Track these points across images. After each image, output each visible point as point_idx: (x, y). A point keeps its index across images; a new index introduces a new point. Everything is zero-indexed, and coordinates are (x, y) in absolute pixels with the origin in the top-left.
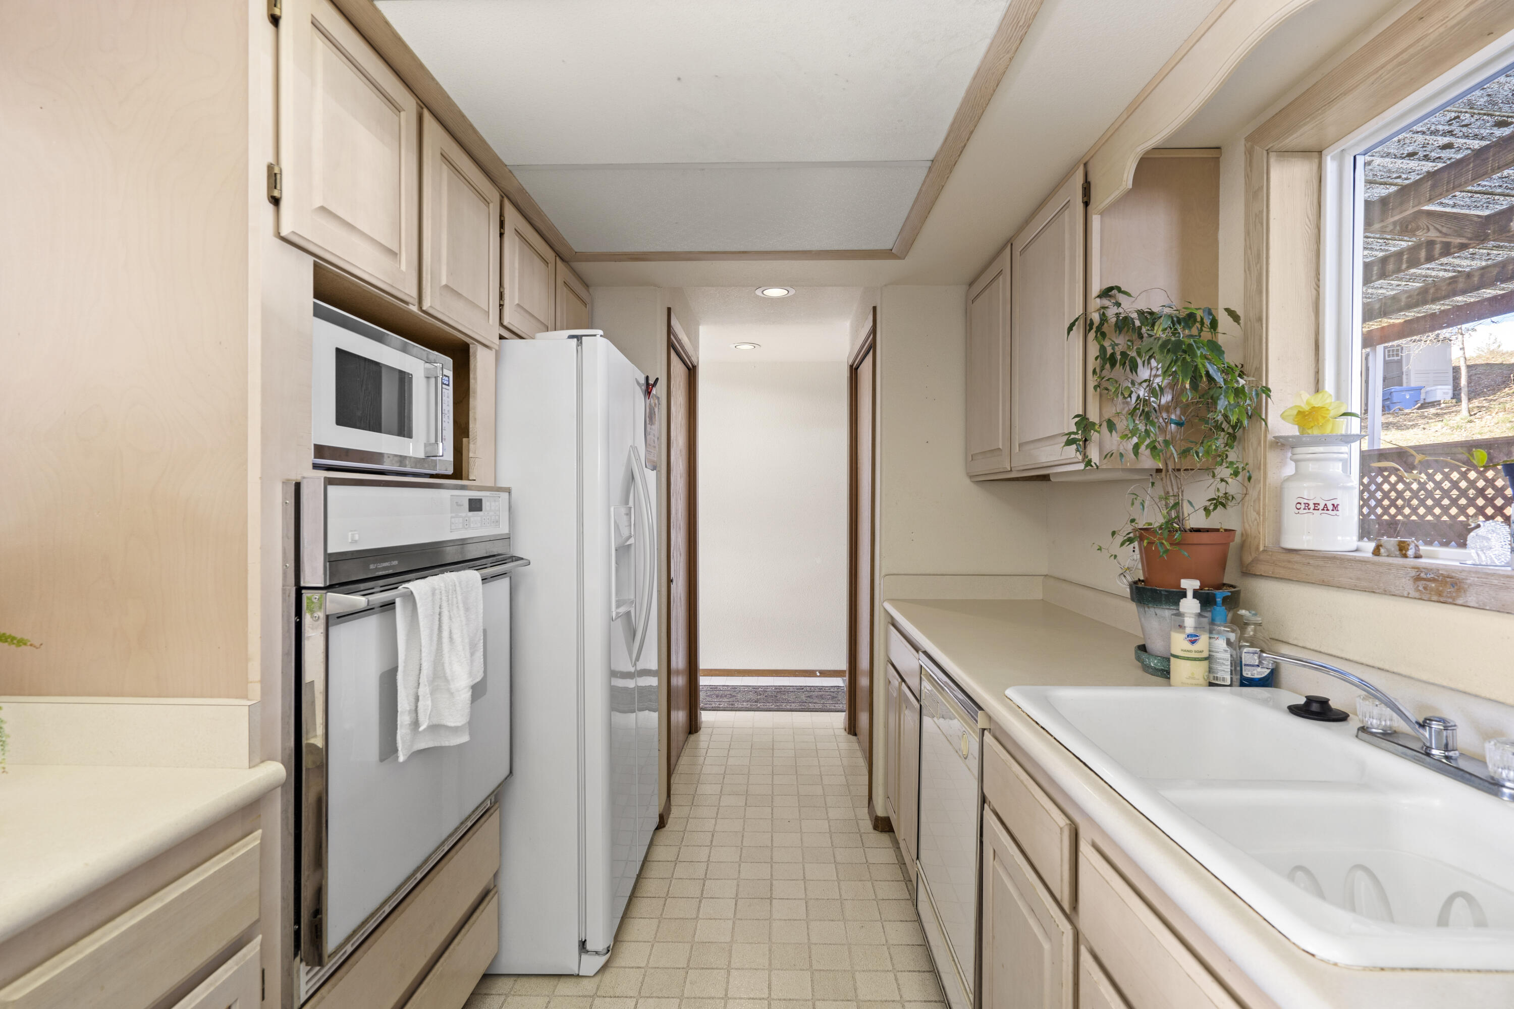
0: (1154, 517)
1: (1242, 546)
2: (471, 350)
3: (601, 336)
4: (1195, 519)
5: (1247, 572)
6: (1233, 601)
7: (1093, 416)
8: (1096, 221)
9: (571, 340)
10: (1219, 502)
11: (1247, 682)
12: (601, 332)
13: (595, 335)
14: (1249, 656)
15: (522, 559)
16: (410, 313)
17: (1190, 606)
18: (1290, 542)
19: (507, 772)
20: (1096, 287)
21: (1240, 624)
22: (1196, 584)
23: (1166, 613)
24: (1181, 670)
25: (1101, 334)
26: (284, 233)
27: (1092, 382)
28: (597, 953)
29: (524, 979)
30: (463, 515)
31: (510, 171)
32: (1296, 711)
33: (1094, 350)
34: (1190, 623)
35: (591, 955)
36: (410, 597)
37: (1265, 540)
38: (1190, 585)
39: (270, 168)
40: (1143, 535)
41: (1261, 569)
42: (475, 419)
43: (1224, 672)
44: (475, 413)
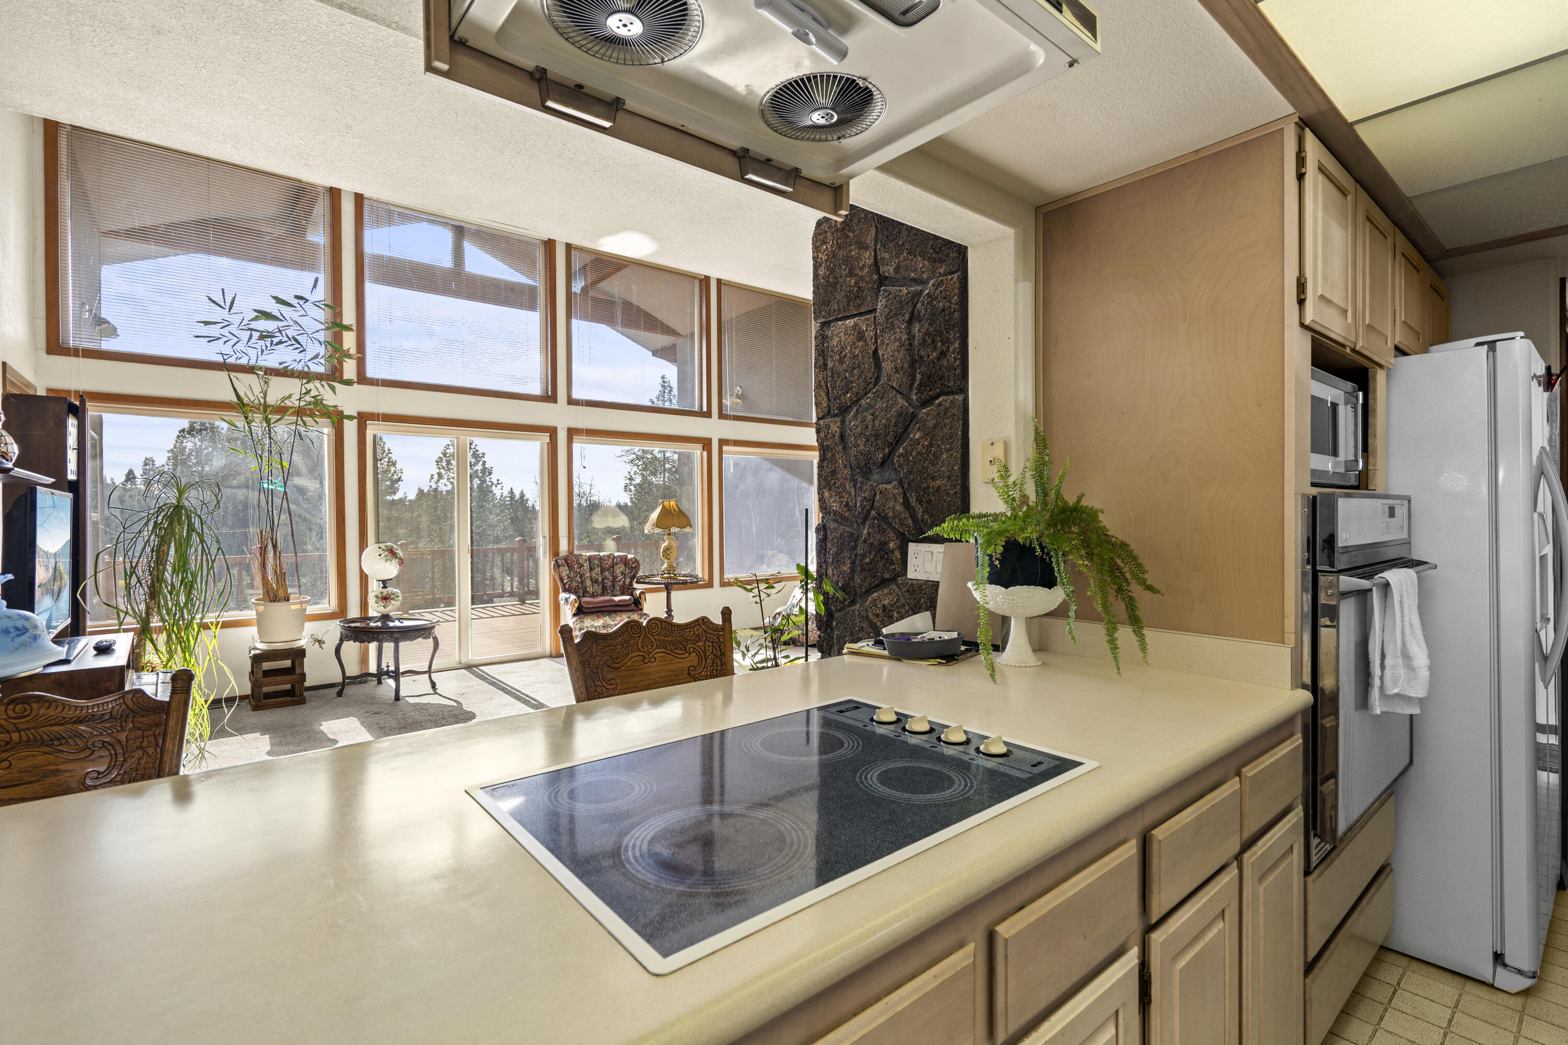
2: (1370, 374)
3: (1522, 337)
9: (1480, 347)
12: (1522, 334)
13: (1513, 338)
15: (1427, 563)
16: (1344, 355)
19: (1407, 761)
26: (1307, 321)
28: (1520, 972)
29: (1420, 965)
30: (1386, 520)
31: (1410, 202)
35: (1510, 971)
36: (1386, 586)
39: (1299, 280)
42: (1375, 435)
44: (1375, 430)
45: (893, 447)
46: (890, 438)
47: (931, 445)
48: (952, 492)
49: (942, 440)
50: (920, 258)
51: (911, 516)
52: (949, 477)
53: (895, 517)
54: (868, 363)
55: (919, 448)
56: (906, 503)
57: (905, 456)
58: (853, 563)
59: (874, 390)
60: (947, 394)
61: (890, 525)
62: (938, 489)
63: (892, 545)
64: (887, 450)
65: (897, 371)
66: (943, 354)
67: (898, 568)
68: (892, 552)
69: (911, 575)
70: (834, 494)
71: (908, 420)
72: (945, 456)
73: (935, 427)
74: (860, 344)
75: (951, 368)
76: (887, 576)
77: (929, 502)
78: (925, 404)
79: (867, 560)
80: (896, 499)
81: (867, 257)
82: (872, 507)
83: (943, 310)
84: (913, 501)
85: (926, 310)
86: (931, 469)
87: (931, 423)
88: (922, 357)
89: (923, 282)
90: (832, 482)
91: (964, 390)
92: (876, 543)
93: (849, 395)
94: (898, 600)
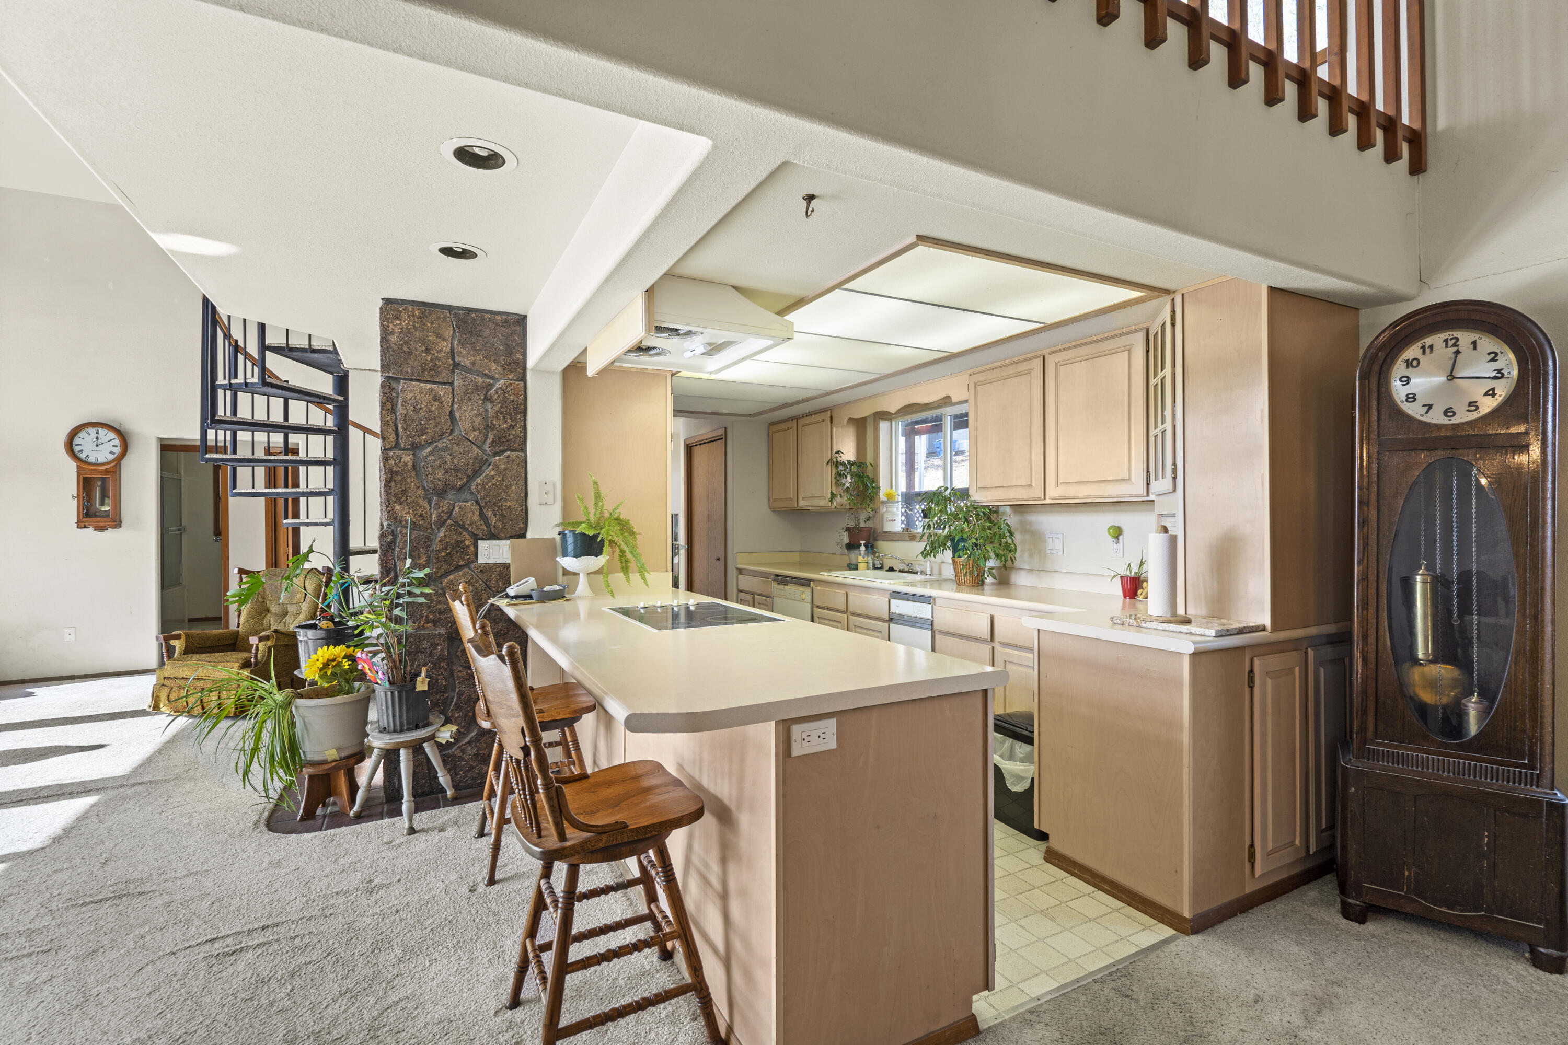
0: (852, 524)
1: (874, 532)
4: (862, 524)
5: (876, 540)
6: (872, 547)
7: (834, 491)
8: (834, 429)
10: (868, 519)
11: (875, 568)
14: (877, 562)
17: (863, 548)
18: (885, 530)
20: (834, 452)
21: (874, 553)
22: (864, 542)
23: (856, 552)
24: (861, 566)
25: (837, 466)
27: (834, 482)
32: (887, 571)
33: (834, 472)
34: (863, 553)
37: (880, 530)
38: (863, 542)
40: (849, 530)
41: (878, 538)
43: (871, 565)
45: (470, 479)
46: (469, 473)
47: (503, 480)
48: (519, 509)
49: (511, 477)
50: (493, 364)
51: (485, 523)
52: (517, 501)
53: (471, 524)
54: (444, 419)
55: (494, 482)
56: (482, 515)
57: (483, 485)
58: (428, 557)
59: (450, 438)
60: (512, 450)
61: (466, 530)
62: (509, 507)
63: (467, 543)
64: (465, 480)
65: (474, 429)
66: (511, 427)
67: (473, 558)
68: (468, 547)
69: (481, 560)
70: (407, 507)
71: (481, 463)
72: (513, 488)
73: (505, 470)
74: (437, 403)
75: (516, 437)
76: (461, 563)
77: (502, 514)
78: (496, 454)
79: (443, 554)
80: (473, 512)
81: (445, 346)
82: (449, 518)
83: (513, 401)
84: (489, 514)
85: (499, 397)
86: (504, 495)
87: (502, 467)
88: (494, 425)
89: (496, 380)
90: (404, 498)
91: (523, 450)
92: (453, 542)
93: (424, 437)
94: (472, 578)
